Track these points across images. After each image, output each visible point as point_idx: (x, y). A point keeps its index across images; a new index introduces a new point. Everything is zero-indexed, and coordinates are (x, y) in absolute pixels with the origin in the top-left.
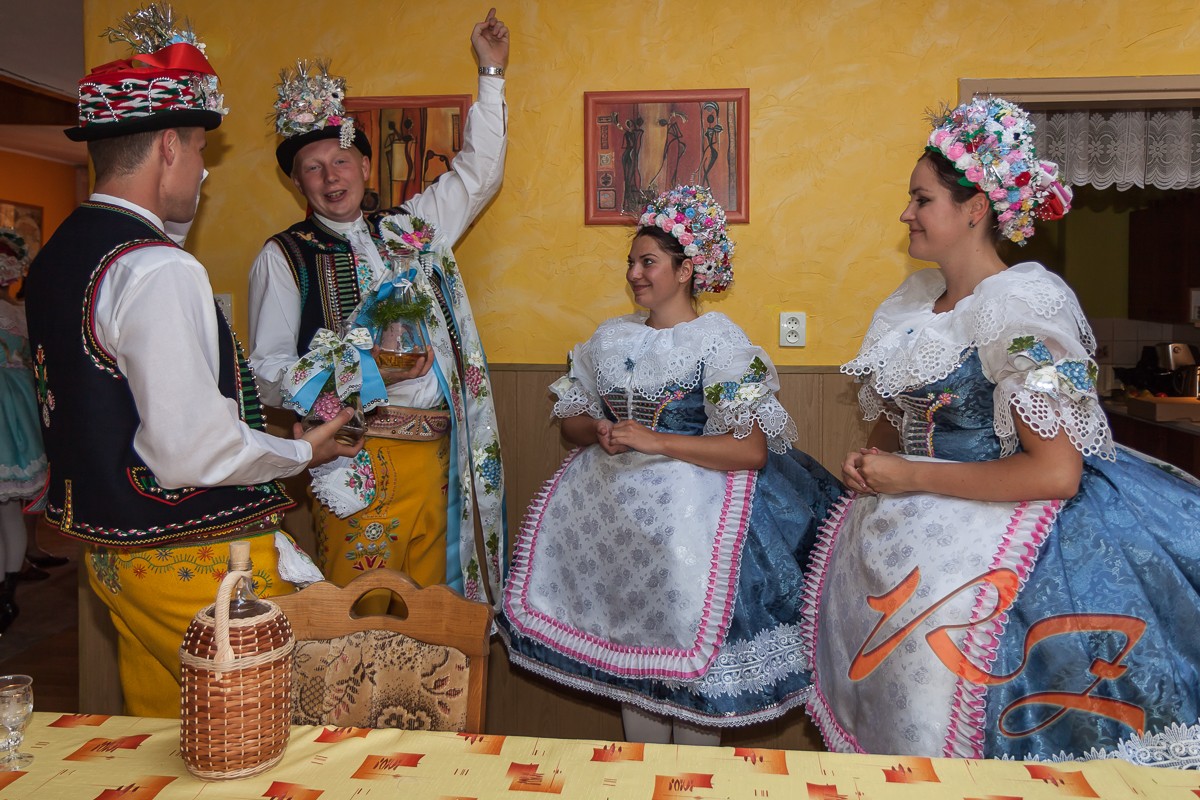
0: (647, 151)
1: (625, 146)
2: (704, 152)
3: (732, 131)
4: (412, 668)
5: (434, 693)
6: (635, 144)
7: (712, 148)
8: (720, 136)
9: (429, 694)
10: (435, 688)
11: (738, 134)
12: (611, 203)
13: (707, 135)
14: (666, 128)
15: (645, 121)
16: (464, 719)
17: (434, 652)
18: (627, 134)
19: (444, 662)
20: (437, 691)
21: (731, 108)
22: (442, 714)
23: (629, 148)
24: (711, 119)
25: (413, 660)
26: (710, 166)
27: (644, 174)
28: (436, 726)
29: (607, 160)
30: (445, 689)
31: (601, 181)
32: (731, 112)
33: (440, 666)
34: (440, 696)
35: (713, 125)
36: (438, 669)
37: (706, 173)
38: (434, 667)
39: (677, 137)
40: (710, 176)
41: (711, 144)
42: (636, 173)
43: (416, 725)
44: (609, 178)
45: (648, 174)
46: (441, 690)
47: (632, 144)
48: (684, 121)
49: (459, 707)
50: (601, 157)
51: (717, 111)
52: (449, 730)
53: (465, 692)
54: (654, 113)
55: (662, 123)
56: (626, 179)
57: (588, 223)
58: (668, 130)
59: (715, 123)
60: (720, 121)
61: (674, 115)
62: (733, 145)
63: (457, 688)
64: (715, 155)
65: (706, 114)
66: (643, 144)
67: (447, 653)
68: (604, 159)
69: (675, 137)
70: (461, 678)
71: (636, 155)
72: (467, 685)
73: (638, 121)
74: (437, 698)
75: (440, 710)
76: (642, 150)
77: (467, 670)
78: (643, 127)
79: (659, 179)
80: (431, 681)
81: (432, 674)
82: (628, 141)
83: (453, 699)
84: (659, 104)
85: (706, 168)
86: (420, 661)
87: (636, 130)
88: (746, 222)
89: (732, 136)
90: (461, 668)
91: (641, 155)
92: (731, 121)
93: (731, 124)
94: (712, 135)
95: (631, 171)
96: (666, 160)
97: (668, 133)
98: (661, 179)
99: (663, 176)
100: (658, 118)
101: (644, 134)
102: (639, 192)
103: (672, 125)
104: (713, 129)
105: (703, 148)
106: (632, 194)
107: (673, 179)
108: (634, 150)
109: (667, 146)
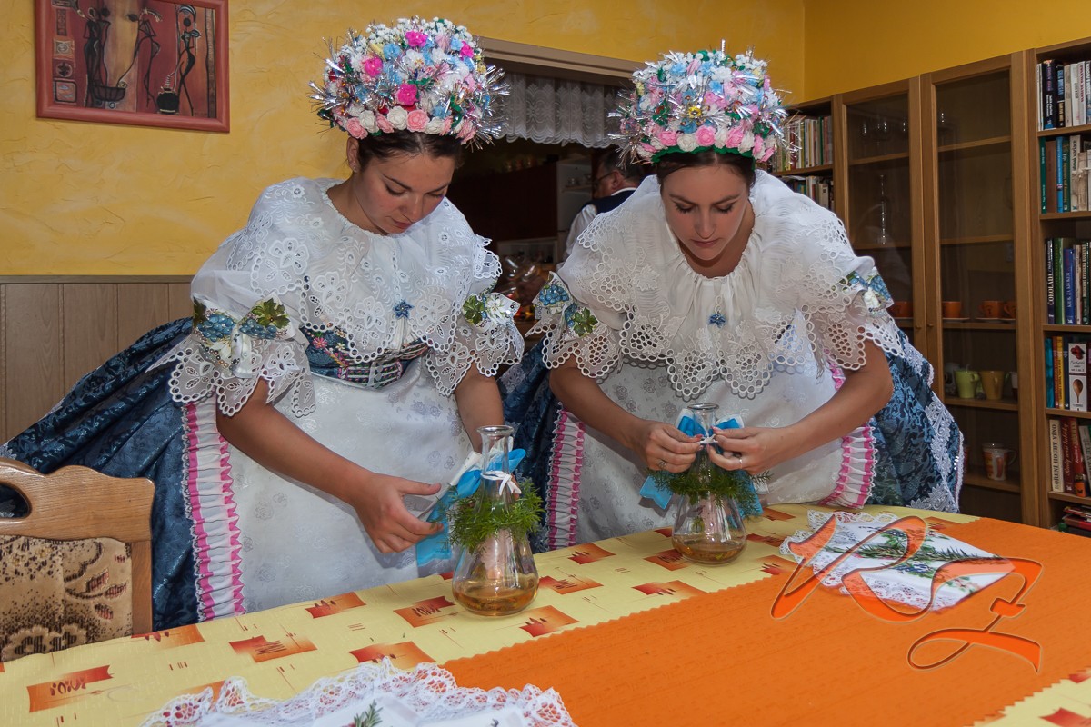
0: (115, 45)
1: (88, 35)
2: (180, 55)
3: (210, 38)
4: (50, 573)
5: (88, 597)
6: (100, 35)
7: (189, 52)
8: (198, 42)
9: (79, 600)
10: (88, 590)
11: (216, 42)
12: (71, 96)
13: (183, 38)
14: (136, 24)
15: (113, 12)
16: (130, 621)
17: (79, 548)
18: (90, 23)
19: (98, 556)
20: (91, 594)
21: (209, 15)
22: (103, 620)
23: (92, 39)
24: (187, 23)
25: (49, 563)
26: (189, 69)
27: (111, 70)
28: (94, 636)
29: (66, 48)
30: (104, 588)
31: (58, 70)
32: (209, 19)
33: (92, 562)
34: (97, 600)
35: (189, 29)
36: (89, 567)
37: (183, 77)
38: (84, 566)
39: (150, 36)
40: (187, 79)
41: (188, 49)
42: (102, 68)
43: (63, 643)
44: (68, 69)
45: (116, 69)
46: (97, 592)
47: (96, 35)
48: (158, 20)
49: (123, 606)
50: (58, 44)
51: (194, 16)
52: (114, 637)
53: (129, 588)
54: (123, 5)
55: (132, 18)
56: (90, 73)
57: (40, 115)
58: (140, 26)
59: (192, 27)
60: (197, 26)
61: (146, 12)
62: (211, 52)
63: (119, 583)
64: (192, 60)
65: (182, 16)
66: (110, 37)
67: (99, 546)
68: (61, 46)
69: (147, 35)
70: (122, 571)
71: (101, 47)
72: (129, 578)
73: (104, 12)
74: (91, 603)
75: (96, 615)
76: (109, 43)
77: (129, 561)
78: (109, 19)
79: (129, 76)
80: (82, 583)
81: (81, 574)
82: (91, 30)
83: (115, 599)
85: (183, 71)
86: (60, 562)
87: (100, 20)
88: (226, 131)
89: (211, 43)
90: (120, 559)
91: (108, 49)
92: (209, 27)
93: (209, 31)
94: (189, 39)
95: (95, 65)
96: (137, 57)
97: (139, 29)
98: (132, 77)
99: (133, 73)
100: (128, 11)
101: (111, 27)
102: (105, 87)
103: (144, 22)
104: (190, 33)
105: (179, 51)
106: (96, 89)
107: (145, 78)
108: (100, 42)
109: (138, 43)
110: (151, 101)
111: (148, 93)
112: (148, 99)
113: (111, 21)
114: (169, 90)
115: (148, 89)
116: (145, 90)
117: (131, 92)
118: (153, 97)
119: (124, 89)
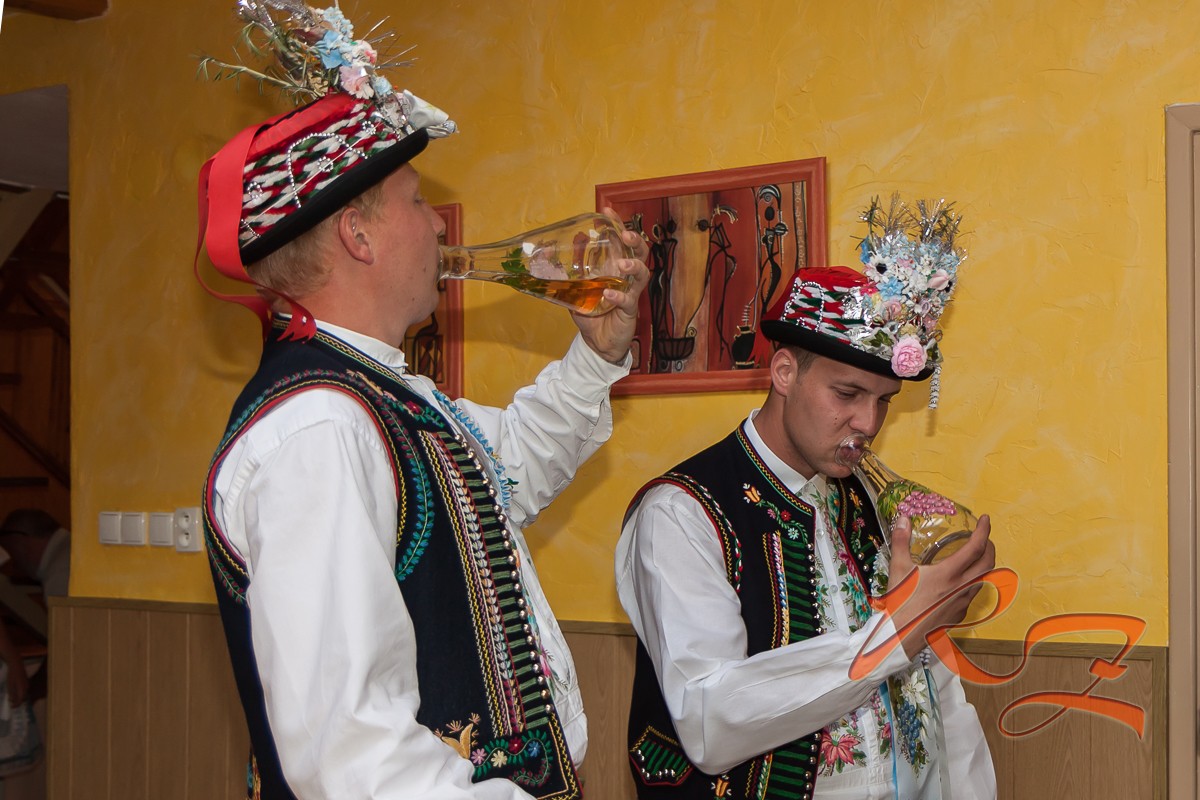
0: (683, 273)
1: (653, 265)
2: (761, 269)
3: (800, 232)
6: (666, 263)
7: (772, 261)
8: (784, 241)
11: (806, 237)
13: (765, 240)
14: (707, 234)
15: (679, 225)
18: (655, 248)
21: (798, 192)
23: (658, 270)
24: (770, 214)
26: (772, 290)
27: (678, 312)
32: (798, 199)
35: (773, 224)
39: (724, 248)
41: (771, 256)
42: (667, 310)
45: (684, 310)
47: (661, 264)
48: (732, 219)
51: (779, 200)
54: (691, 210)
55: (702, 226)
56: (654, 321)
58: (711, 238)
59: (777, 219)
60: (782, 217)
61: (718, 212)
62: (802, 254)
64: (778, 272)
65: (764, 204)
66: (677, 262)
69: (720, 249)
71: (667, 280)
73: (669, 226)
76: (676, 272)
78: (676, 236)
79: (699, 318)
82: (656, 258)
84: (697, 196)
85: (765, 296)
87: (666, 240)
89: (801, 240)
91: (675, 281)
92: (798, 214)
93: (799, 220)
94: (773, 240)
95: (661, 308)
96: (709, 285)
97: (710, 242)
98: (702, 318)
99: (704, 312)
100: (696, 219)
101: (678, 246)
102: (672, 340)
103: (717, 228)
104: (774, 230)
105: (760, 263)
106: (661, 345)
107: (720, 316)
108: (665, 273)
109: (710, 262)
110: (725, 351)
111: (722, 339)
112: (722, 349)
113: (677, 238)
114: (747, 329)
115: (721, 333)
116: (719, 335)
117: (701, 341)
118: (727, 345)
119: (693, 339)
